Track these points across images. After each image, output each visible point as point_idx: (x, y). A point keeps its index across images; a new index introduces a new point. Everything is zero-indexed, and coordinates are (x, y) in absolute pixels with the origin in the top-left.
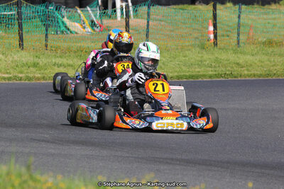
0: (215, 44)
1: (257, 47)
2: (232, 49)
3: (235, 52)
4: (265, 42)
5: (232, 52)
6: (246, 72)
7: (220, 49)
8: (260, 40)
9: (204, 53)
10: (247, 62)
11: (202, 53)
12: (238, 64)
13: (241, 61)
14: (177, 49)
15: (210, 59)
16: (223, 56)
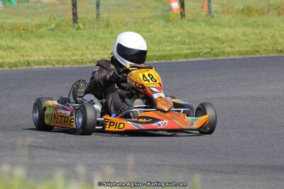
0: (183, 15)
1: (233, 17)
2: (204, 20)
3: (209, 24)
4: (243, 10)
5: (205, 24)
6: (229, 49)
7: (188, 20)
8: (236, 8)
9: (171, 26)
10: (227, 36)
11: (168, 27)
12: (217, 39)
13: (220, 35)
14: (136, 22)
15: (180, 33)
16: (196, 30)
